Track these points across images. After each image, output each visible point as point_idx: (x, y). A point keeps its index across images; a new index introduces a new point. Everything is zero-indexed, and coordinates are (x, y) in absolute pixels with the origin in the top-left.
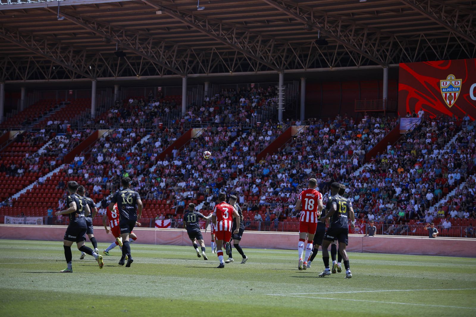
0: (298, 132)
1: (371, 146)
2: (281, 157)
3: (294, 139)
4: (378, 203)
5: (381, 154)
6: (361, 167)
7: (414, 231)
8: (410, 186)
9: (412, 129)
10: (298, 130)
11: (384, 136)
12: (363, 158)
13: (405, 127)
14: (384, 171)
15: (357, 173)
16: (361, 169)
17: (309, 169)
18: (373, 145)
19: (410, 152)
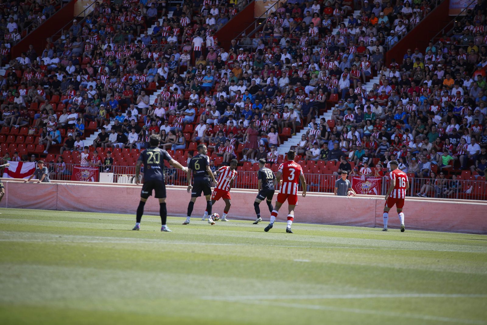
0: (267, 12)
1: (396, 39)
2: (234, 56)
3: (258, 25)
4: (407, 140)
5: (412, 52)
6: (377, 76)
7: (469, 191)
8: (464, 110)
9: (472, 8)
10: (267, 7)
11: (420, 20)
12: (381, 59)
13: (459, 3)
14: (417, 82)
15: (369, 87)
16: (376, 80)
17: (284, 78)
18: (399, 37)
19: (466, 48)
